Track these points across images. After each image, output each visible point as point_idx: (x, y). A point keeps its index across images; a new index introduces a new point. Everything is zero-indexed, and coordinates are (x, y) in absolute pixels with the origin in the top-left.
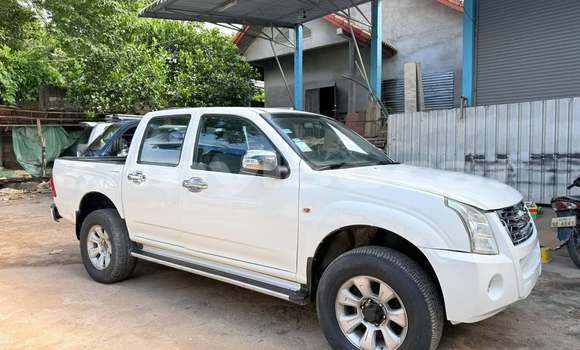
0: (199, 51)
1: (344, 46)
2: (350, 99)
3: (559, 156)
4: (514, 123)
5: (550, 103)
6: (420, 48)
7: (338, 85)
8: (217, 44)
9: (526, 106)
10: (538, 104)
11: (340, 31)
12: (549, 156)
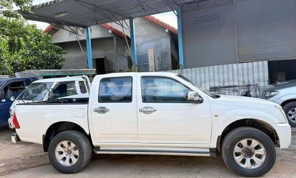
0: (28, 37)
1: (112, 38)
2: (116, 65)
3: (221, 87)
4: (203, 75)
5: (216, 67)
6: (145, 42)
7: (107, 58)
8: (37, 33)
9: (207, 68)
10: (211, 67)
11: (110, 31)
12: (217, 88)
